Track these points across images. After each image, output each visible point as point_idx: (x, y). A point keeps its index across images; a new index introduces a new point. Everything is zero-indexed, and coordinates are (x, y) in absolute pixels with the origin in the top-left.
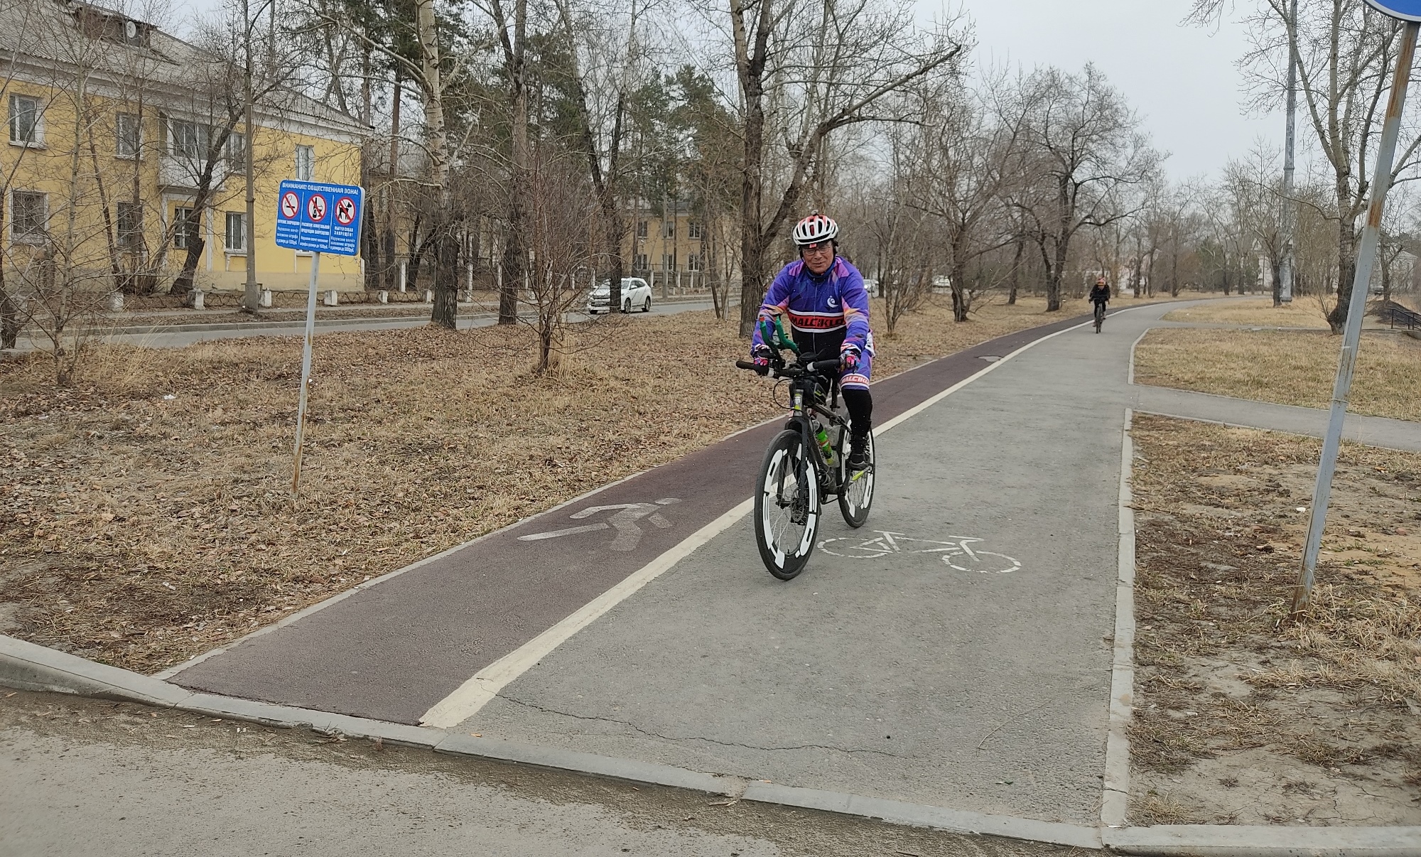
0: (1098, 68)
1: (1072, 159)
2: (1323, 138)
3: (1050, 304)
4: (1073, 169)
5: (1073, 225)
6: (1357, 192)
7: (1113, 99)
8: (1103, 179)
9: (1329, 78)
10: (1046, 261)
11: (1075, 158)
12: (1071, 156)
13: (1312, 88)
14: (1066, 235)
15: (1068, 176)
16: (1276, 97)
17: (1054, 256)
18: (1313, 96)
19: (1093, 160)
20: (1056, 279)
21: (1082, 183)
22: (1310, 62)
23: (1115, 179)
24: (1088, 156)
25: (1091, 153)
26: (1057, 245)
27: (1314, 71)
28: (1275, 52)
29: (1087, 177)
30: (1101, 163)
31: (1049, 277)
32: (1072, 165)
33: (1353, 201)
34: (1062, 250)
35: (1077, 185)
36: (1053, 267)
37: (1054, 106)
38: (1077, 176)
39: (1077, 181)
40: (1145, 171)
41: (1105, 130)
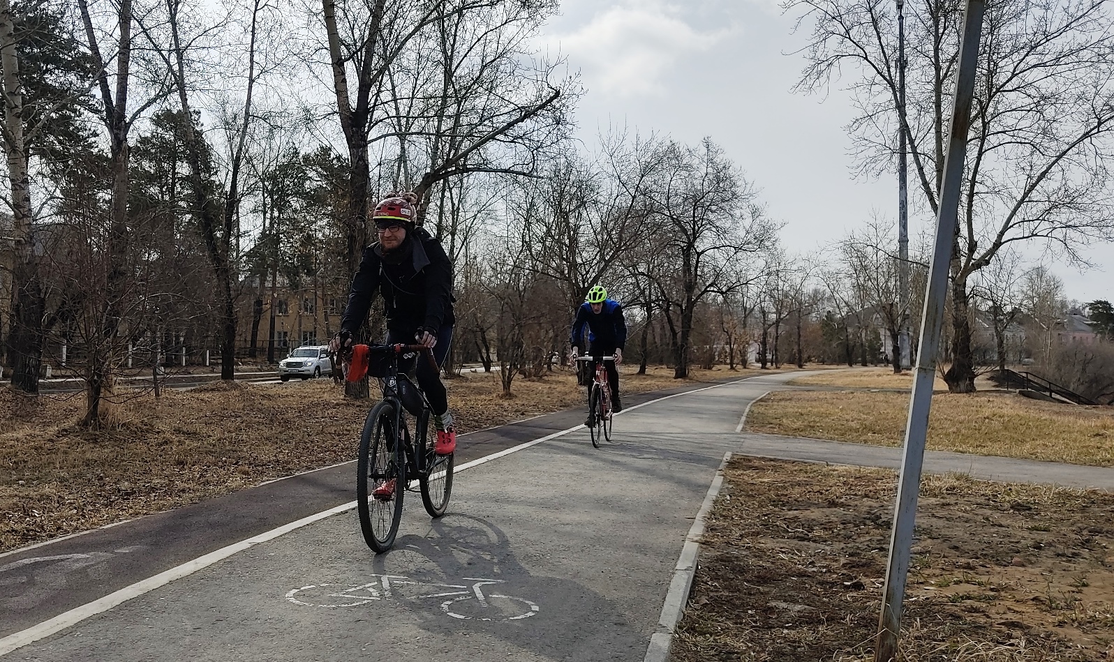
0: (714, 141)
1: (694, 229)
2: (932, 199)
3: (677, 371)
4: (695, 239)
5: (697, 292)
6: (967, 252)
7: (731, 171)
8: (723, 248)
9: (934, 141)
10: (672, 329)
11: (696, 227)
12: (692, 226)
13: (918, 151)
14: (691, 304)
15: (691, 245)
16: (885, 160)
17: (679, 324)
18: (921, 160)
19: (714, 229)
20: (683, 346)
21: (703, 252)
22: (916, 126)
23: (735, 248)
24: (708, 226)
25: (711, 223)
26: (682, 312)
27: (921, 135)
28: (882, 117)
29: (708, 246)
30: (721, 232)
31: (675, 344)
32: (694, 234)
33: (963, 260)
34: (687, 316)
35: (699, 254)
36: (679, 334)
37: (674, 178)
38: (700, 246)
39: (699, 250)
40: (762, 239)
41: (723, 200)
